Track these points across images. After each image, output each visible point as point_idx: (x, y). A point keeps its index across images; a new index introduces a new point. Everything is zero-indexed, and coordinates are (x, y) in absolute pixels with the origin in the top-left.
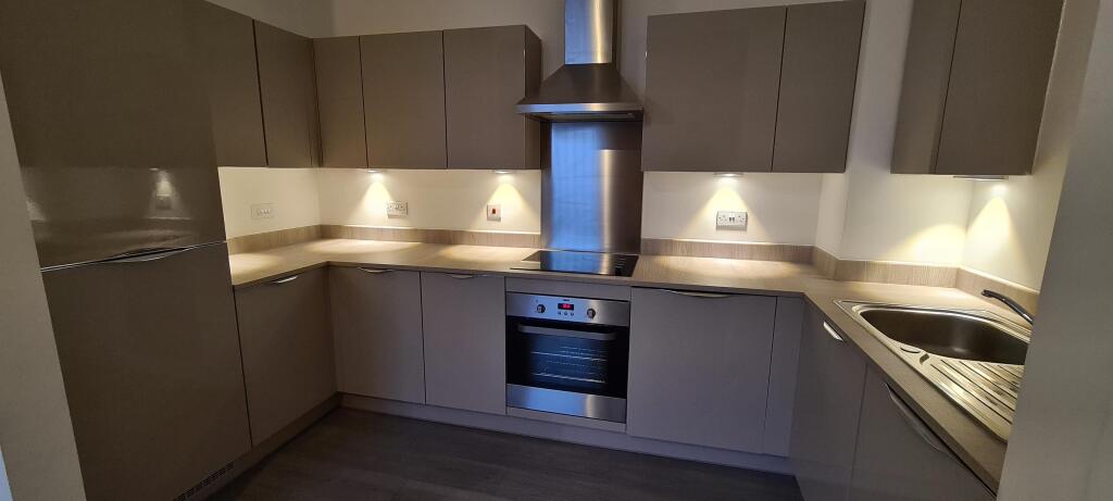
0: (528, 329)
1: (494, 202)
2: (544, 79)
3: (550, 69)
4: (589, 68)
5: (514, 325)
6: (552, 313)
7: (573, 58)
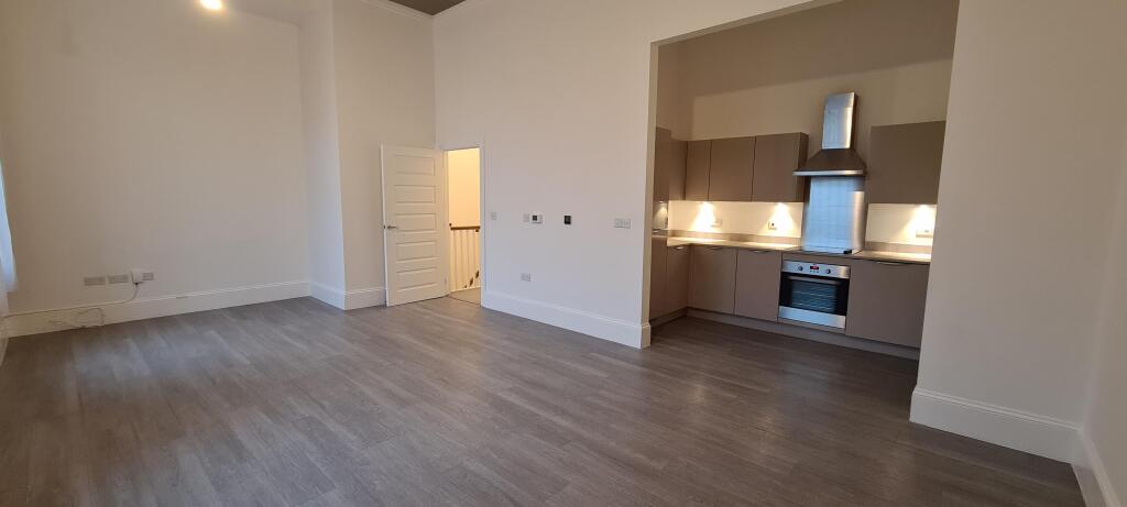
0: (793, 278)
1: (772, 220)
2: (809, 157)
3: (812, 152)
4: (841, 151)
5: (786, 277)
6: (807, 271)
7: (826, 145)
